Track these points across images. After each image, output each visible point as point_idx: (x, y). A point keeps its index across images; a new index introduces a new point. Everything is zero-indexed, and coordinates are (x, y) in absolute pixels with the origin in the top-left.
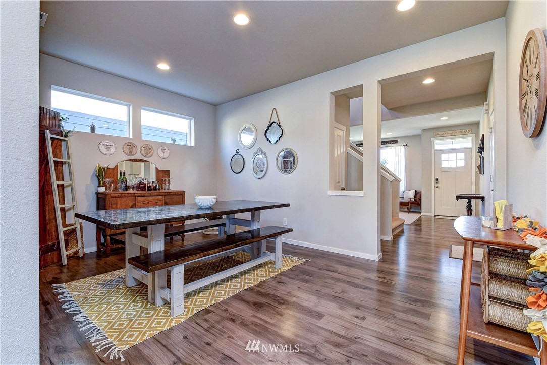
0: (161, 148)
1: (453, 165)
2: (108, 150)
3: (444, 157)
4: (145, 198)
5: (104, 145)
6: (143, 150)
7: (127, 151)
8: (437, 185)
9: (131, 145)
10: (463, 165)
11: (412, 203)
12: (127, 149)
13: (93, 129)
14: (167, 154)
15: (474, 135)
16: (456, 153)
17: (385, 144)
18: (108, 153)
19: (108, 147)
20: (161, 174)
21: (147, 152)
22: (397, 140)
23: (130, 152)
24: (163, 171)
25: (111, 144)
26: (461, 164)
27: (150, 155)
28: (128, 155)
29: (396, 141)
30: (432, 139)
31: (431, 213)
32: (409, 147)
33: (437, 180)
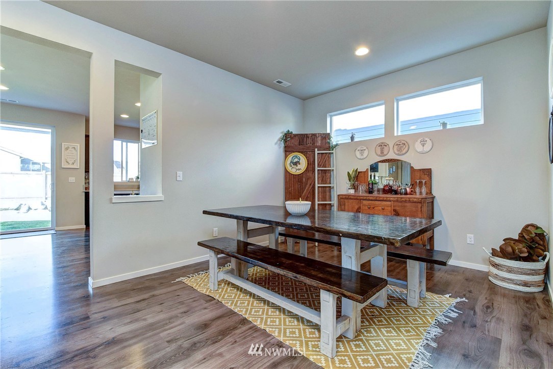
0: (419, 141)
2: (362, 155)
4: (370, 202)
5: (359, 150)
6: (396, 147)
7: (379, 153)
9: (383, 145)
12: (379, 149)
13: (352, 138)
14: (428, 146)
18: (362, 157)
19: (362, 151)
20: (418, 174)
21: (400, 150)
23: (382, 152)
24: (420, 170)
25: (365, 148)
27: (404, 152)
28: (379, 156)
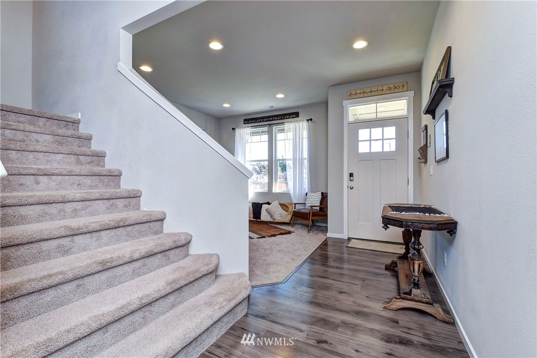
1: (377, 148)
3: (363, 134)
8: (351, 184)
10: (393, 148)
11: (314, 214)
15: (412, 93)
16: (383, 127)
17: (281, 119)
22: (298, 113)
26: (391, 146)
29: (296, 115)
30: (345, 102)
31: (342, 232)
32: (315, 122)
33: (351, 175)
